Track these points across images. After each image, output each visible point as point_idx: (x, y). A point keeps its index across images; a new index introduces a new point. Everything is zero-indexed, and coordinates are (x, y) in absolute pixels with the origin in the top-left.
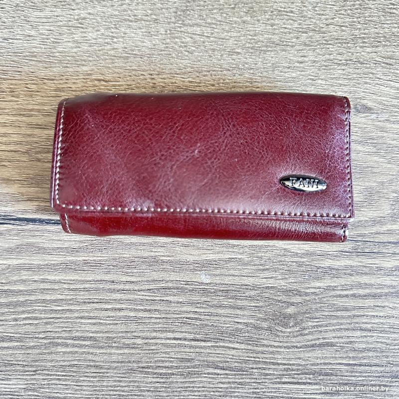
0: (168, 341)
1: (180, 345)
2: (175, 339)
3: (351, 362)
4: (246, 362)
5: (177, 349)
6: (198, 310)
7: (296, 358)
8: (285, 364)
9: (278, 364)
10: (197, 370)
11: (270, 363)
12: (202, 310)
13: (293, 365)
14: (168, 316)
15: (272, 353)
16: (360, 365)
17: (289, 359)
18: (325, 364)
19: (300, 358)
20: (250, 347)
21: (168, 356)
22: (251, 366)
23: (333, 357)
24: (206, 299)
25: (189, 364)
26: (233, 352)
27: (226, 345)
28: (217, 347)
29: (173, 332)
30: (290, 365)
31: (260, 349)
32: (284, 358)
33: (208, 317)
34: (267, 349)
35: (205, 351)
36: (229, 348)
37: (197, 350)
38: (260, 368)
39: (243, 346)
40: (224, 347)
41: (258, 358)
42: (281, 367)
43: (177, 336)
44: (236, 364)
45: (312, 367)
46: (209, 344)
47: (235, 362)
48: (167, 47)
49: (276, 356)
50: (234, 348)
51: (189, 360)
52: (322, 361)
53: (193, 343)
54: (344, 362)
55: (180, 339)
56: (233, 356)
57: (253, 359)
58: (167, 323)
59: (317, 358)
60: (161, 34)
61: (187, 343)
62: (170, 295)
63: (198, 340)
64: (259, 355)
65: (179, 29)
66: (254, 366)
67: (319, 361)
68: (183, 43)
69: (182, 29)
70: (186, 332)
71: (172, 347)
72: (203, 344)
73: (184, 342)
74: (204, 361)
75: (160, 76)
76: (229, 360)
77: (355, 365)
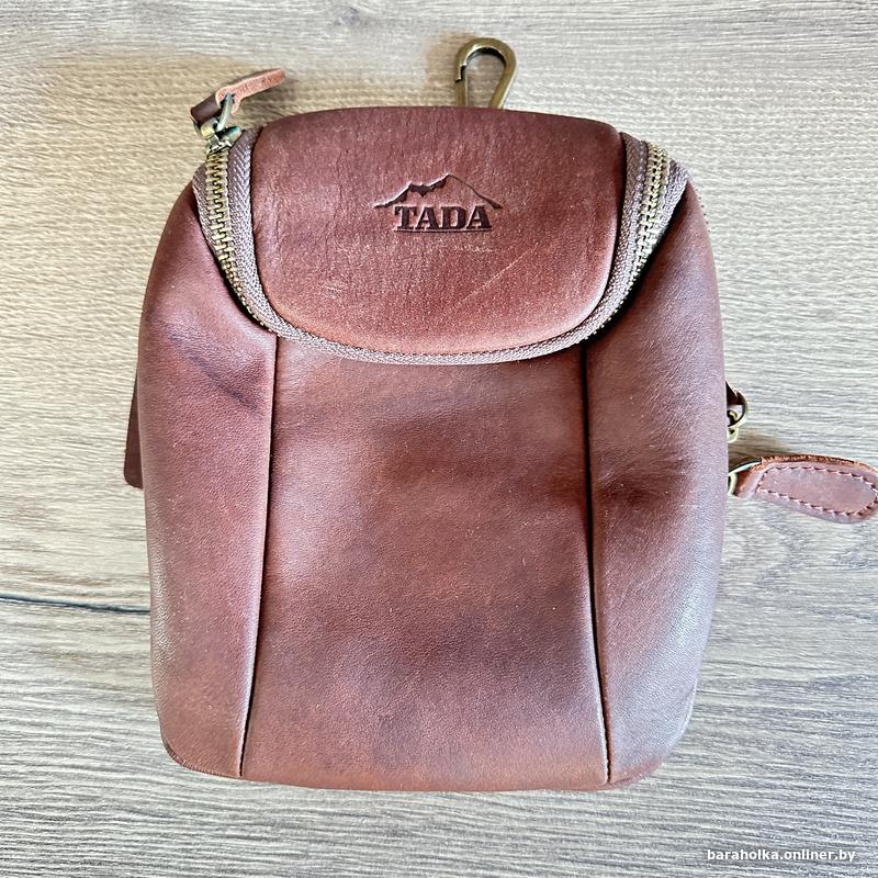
0: (64, 770)
1: (80, 777)
2: (73, 767)
3: (329, 810)
4: (175, 803)
5: (77, 782)
6: (109, 726)
7: (247, 801)
8: (230, 809)
9: (222, 809)
10: (104, 813)
11: (210, 807)
12: (116, 727)
13: (243, 810)
14: (66, 734)
15: (213, 791)
16: (341, 815)
17: (237, 802)
18: (290, 811)
19: (253, 801)
20: (181, 782)
21: (62, 791)
22: (182, 810)
23: (301, 802)
24: (122, 710)
25: (92, 805)
26: (156, 789)
27: (148, 777)
28: (135, 780)
29: (72, 756)
30: (239, 810)
31: (196, 785)
32: (230, 800)
33: (123, 737)
34: (206, 786)
35: (117, 786)
36: (151, 782)
37: (105, 784)
38: (195, 814)
39: (171, 781)
40: (144, 781)
41: (193, 798)
42: (225, 813)
43: (77, 763)
44: (161, 807)
45: (272, 815)
46: (122, 776)
47: (159, 803)
48: (89, 326)
49: (218, 797)
50: (158, 783)
51: (93, 799)
52: (286, 807)
53: (100, 774)
54: (318, 809)
55: (82, 767)
56: (157, 793)
57: (184, 799)
58: (64, 744)
59: (280, 802)
60: (80, 305)
61: (90, 773)
62: (71, 703)
63: (107, 770)
64: (194, 795)
65: (107, 298)
66: (187, 810)
67: (280, 807)
68: (112, 320)
69: (113, 299)
70: (90, 758)
71: (69, 779)
72: (114, 775)
73: (86, 772)
74: (114, 800)
75: (76, 370)
76: (149, 800)
77: (334, 814)
